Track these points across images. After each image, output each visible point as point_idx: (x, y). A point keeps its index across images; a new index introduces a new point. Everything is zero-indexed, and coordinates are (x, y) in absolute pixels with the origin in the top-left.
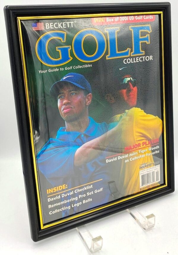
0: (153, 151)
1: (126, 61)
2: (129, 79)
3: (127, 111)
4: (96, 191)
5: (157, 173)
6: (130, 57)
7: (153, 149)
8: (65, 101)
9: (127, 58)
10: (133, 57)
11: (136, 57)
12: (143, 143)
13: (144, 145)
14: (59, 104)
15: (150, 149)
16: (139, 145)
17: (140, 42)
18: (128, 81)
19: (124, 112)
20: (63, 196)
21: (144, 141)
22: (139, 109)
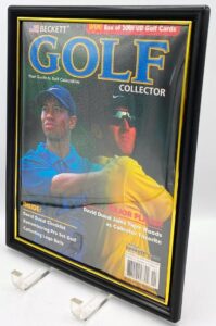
0: (149, 235)
1: (123, 88)
2: (125, 114)
3: (117, 157)
4: (68, 238)
5: (154, 273)
6: (130, 84)
7: (150, 232)
8: (49, 115)
9: (125, 84)
10: (134, 85)
11: (139, 85)
12: (136, 216)
13: (137, 219)
14: (43, 116)
15: (146, 229)
16: (129, 214)
17: (149, 65)
18: (123, 117)
19: (113, 156)
20: (36, 218)
21: (138, 213)
22: (136, 163)
